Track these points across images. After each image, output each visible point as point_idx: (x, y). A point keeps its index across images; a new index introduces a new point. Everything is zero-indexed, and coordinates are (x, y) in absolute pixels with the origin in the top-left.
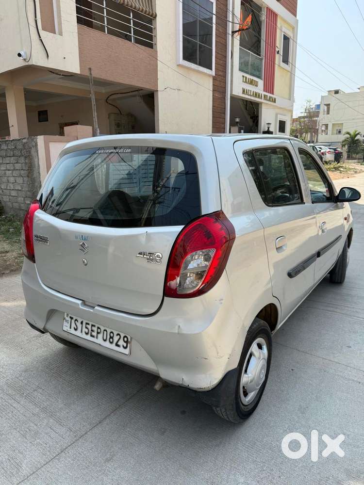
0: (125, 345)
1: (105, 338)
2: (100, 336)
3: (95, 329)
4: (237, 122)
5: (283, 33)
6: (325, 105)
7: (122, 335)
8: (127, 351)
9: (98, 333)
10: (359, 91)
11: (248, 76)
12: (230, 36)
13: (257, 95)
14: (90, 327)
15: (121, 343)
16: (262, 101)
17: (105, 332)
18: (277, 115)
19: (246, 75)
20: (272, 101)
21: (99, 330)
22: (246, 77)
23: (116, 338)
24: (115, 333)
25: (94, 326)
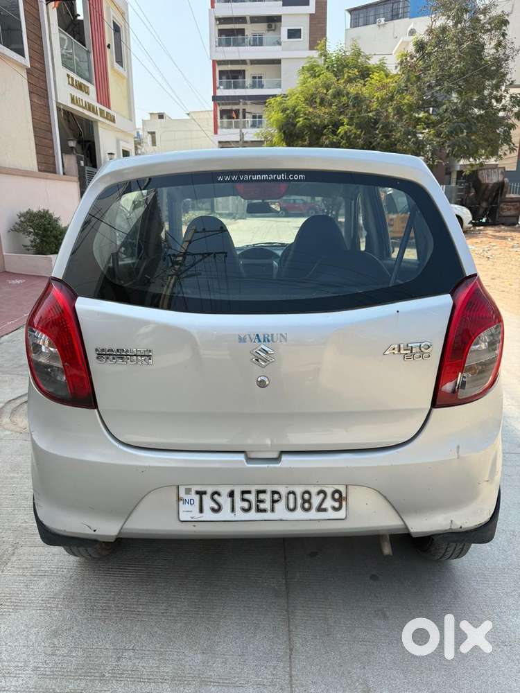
0: (337, 505)
1: (292, 506)
2: (280, 507)
3: (266, 497)
4: (72, 147)
5: (112, 19)
6: (149, 133)
7: (329, 490)
8: (341, 514)
9: (274, 502)
10: (188, 117)
11: (76, 77)
12: (45, 6)
13: (90, 108)
14: (252, 497)
15: (329, 503)
16: (98, 117)
17: (291, 496)
18: (118, 141)
19: (72, 74)
20: (111, 120)
21: (276, 497)
22: (72, 78)
23: (316, 501)
24: (314, 490)
25: (264, 492)
